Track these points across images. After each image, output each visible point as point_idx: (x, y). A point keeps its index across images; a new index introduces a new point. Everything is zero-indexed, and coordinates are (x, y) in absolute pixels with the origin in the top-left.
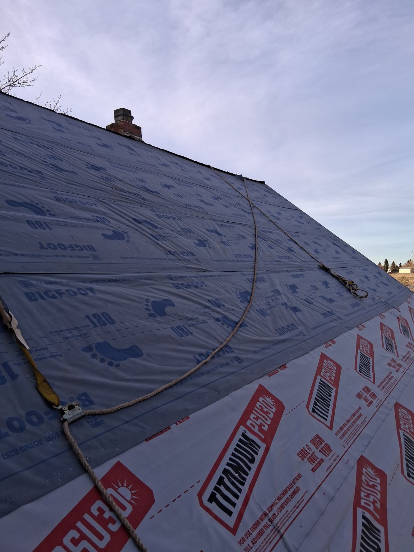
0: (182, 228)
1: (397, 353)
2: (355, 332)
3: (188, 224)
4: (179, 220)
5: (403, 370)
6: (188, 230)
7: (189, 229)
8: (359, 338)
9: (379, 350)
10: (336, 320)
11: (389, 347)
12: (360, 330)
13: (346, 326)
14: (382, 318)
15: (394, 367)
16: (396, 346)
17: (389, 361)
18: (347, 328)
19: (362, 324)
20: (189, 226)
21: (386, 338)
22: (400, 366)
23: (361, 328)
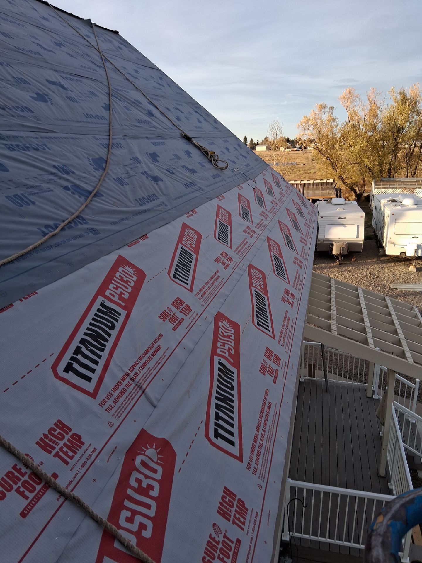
0: (13, 77)
1: (252, 221)
2: (215, 202)
3: (22, 73)
4: (8, 67)
5: (256, 236)
6: (21, 80)
7: (22, 78)
8: (219, 207)
9: (237, 219)
10: (197, 190)
11: (245, 215)
12: (220, 200)
13: (207, 197)
14: (240, 190)
15: (249, 233)
16: (251, 215)
17: (244, 228)
18: (207, 198)
19: (222, 195)
20: (22, 75)
21: (243, 207)
22: (254, 232)
23: (221, 198)
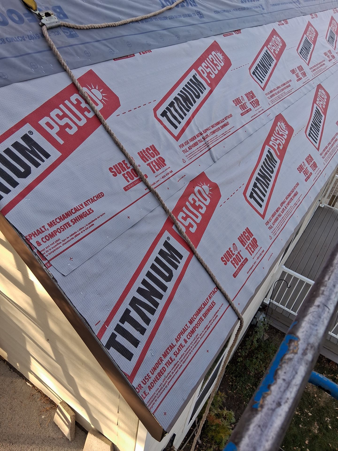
1: (335, 47)
2: (308, 18)
5: (334, 61)
8: (309, 24)
9: (322, 40)
10: (295, 3)
11: (331, 39)
12: (312, 18)
13: (302, 11)
14: (335, 13)
15: (328, 57)
16: (336, 40)
17: (326, 51)
18: (302, 13)
19: (316, 13)
21: (331, 31)
22: (333, 57)
23: (314, 16)
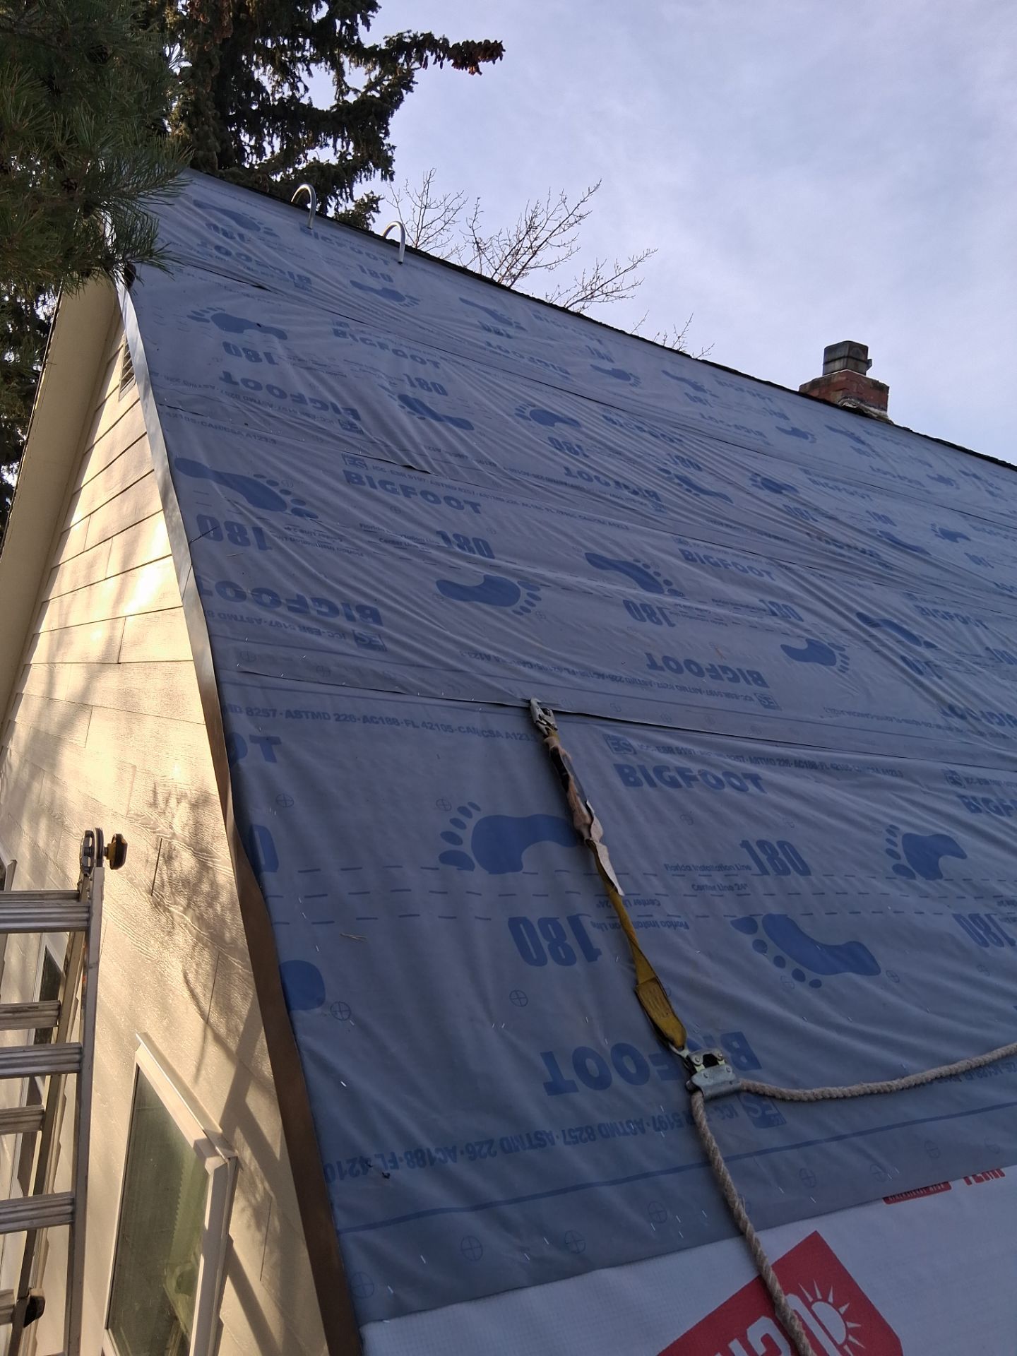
0: (988, 649)
4: (978, 626)
7: (1006, 652)
20: (1006, 645)
